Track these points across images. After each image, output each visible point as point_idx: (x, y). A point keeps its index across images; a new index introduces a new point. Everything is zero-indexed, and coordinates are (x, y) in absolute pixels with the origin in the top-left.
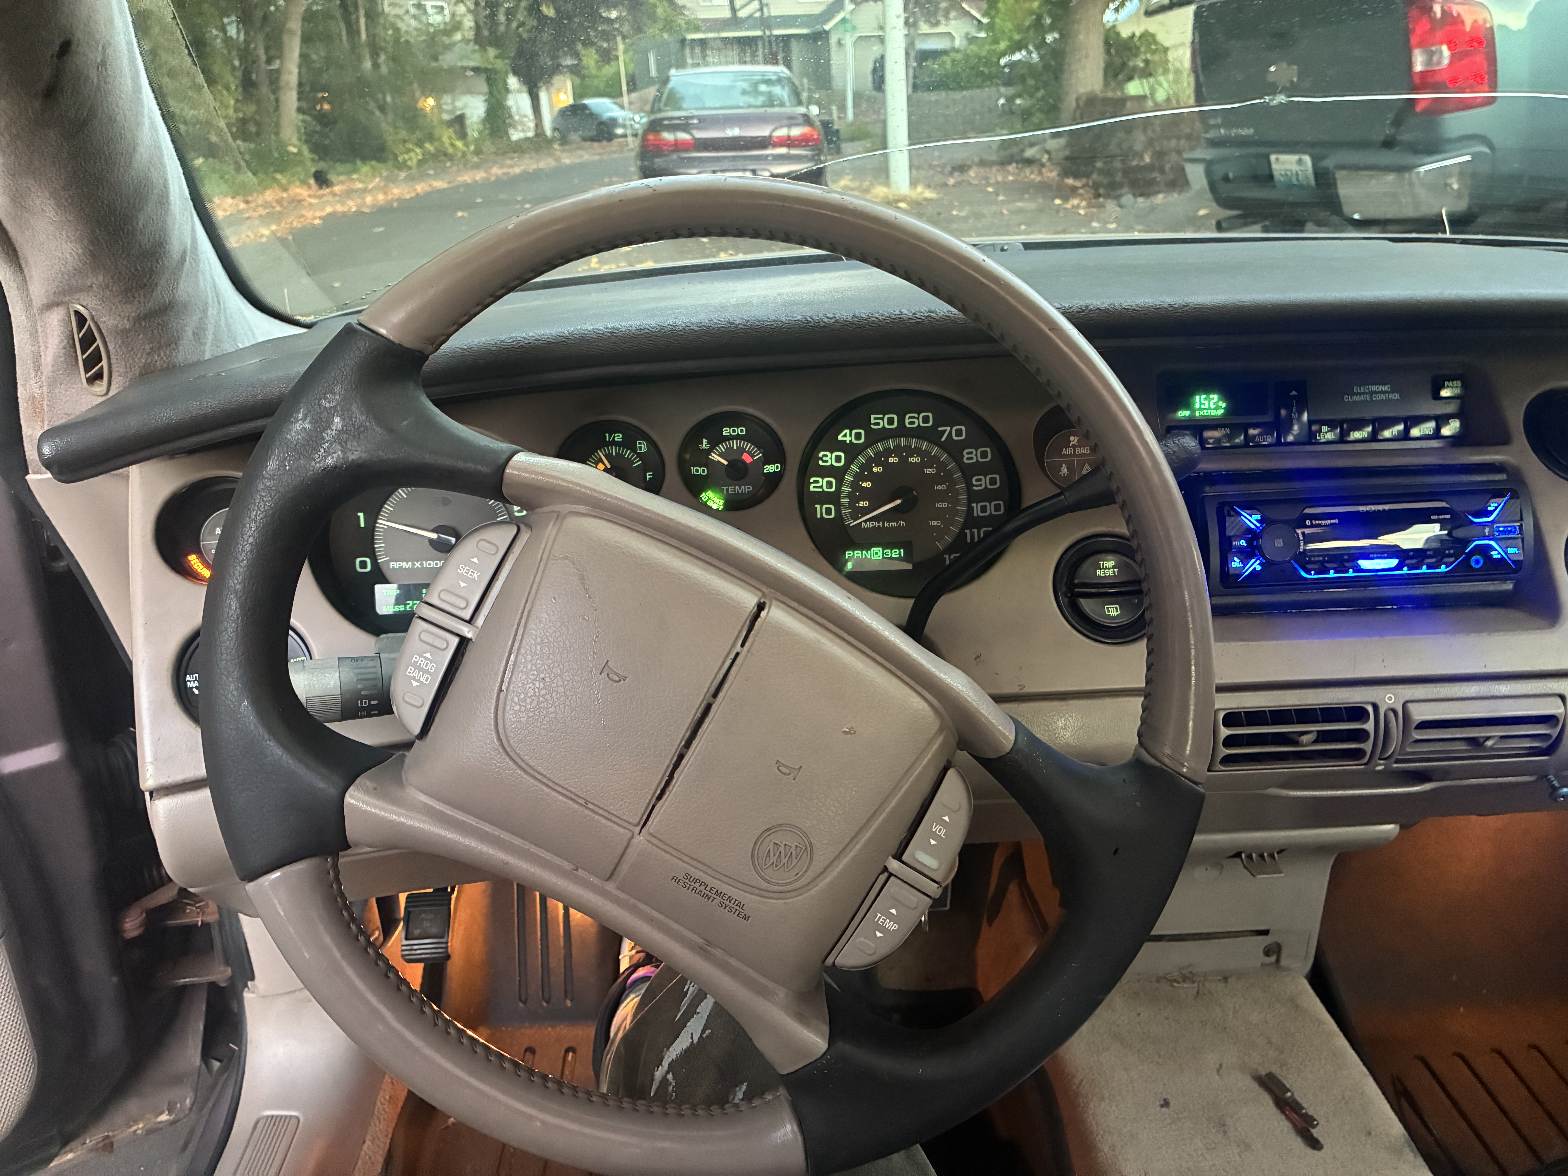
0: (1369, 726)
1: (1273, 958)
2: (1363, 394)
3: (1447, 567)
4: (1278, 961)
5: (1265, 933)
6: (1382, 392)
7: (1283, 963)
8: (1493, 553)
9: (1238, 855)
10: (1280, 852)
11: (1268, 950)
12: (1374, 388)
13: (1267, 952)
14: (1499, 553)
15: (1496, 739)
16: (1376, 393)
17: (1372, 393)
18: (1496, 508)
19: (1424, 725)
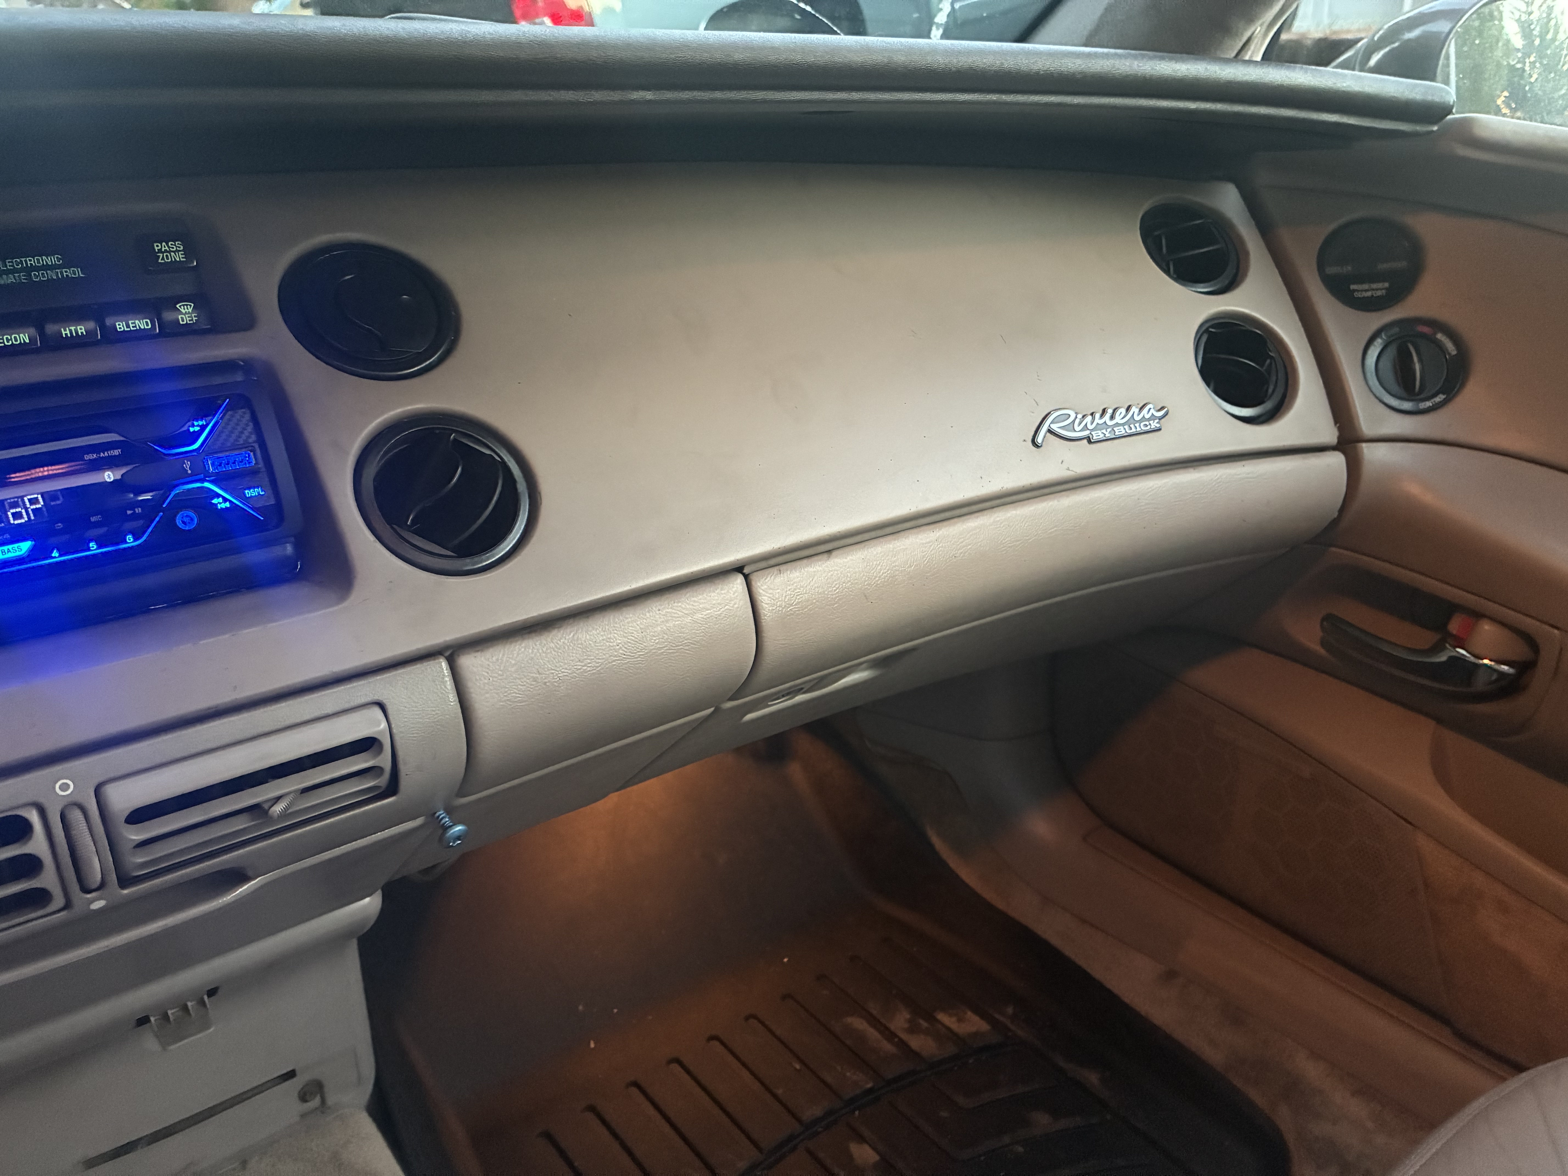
0: (38, 845)
1: (316, 1102)
2: (13, 271)
3: (135, 540)
4: (323, 1101)
5: (291, 1075)
6: (46, 267)
7: (331, 1100)
8: (215, 501)
9: (143, 1021)
10: (212, 993)
11: (305, 1094)
12: (31, 261)
13: (304, 1097)
14: (225, 500)
15: (292, 795)
16: (37, 269)
17: (29, 270)
18: (203, 428)
19: (139, 816)
